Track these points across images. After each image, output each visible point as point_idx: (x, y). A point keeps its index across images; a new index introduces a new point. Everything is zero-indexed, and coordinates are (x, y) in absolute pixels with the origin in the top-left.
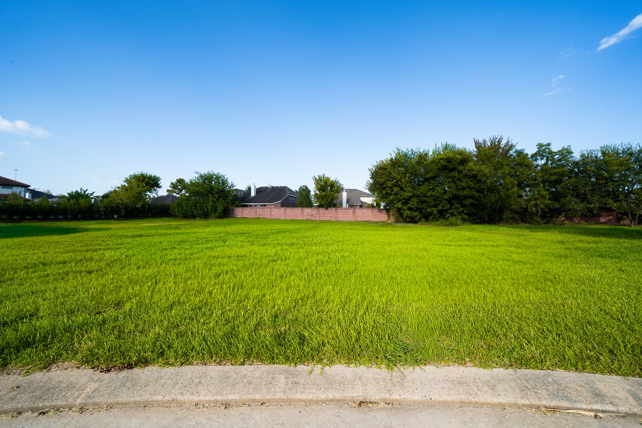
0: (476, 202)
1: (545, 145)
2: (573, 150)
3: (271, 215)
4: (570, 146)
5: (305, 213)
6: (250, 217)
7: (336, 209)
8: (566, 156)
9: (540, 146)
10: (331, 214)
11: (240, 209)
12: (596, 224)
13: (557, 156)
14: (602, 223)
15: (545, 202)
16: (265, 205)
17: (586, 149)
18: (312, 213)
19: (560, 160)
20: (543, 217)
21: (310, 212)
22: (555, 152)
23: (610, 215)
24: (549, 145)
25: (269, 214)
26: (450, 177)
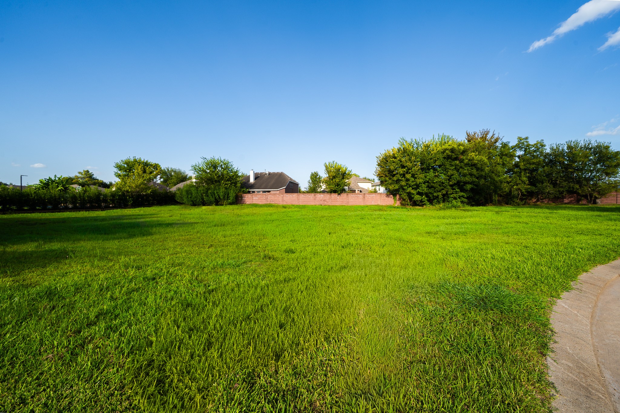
0: (475, 187)
1: (524, 139)
2: (545, 142)
3: (283, 200)
4: (543, 140)
5: (317, 199)
6: (260, 203)
7: (347, 194)
8: (540, 148)
9: (520, 139)
10: (342, 199)
11: (249, 196)
12: (562, 204)
13: (534, 148)
14: (566, 203)
15: (525, 187)
16: (269, 192)
17: (555, 143)
18: (324, 198)
19: (535, 151)
20: (522, 200)
21: (323, 197)
22: (532, 145)
23: (572, 197)
24: (527, 138)
25: (281, 200)
26: (452, 166)
